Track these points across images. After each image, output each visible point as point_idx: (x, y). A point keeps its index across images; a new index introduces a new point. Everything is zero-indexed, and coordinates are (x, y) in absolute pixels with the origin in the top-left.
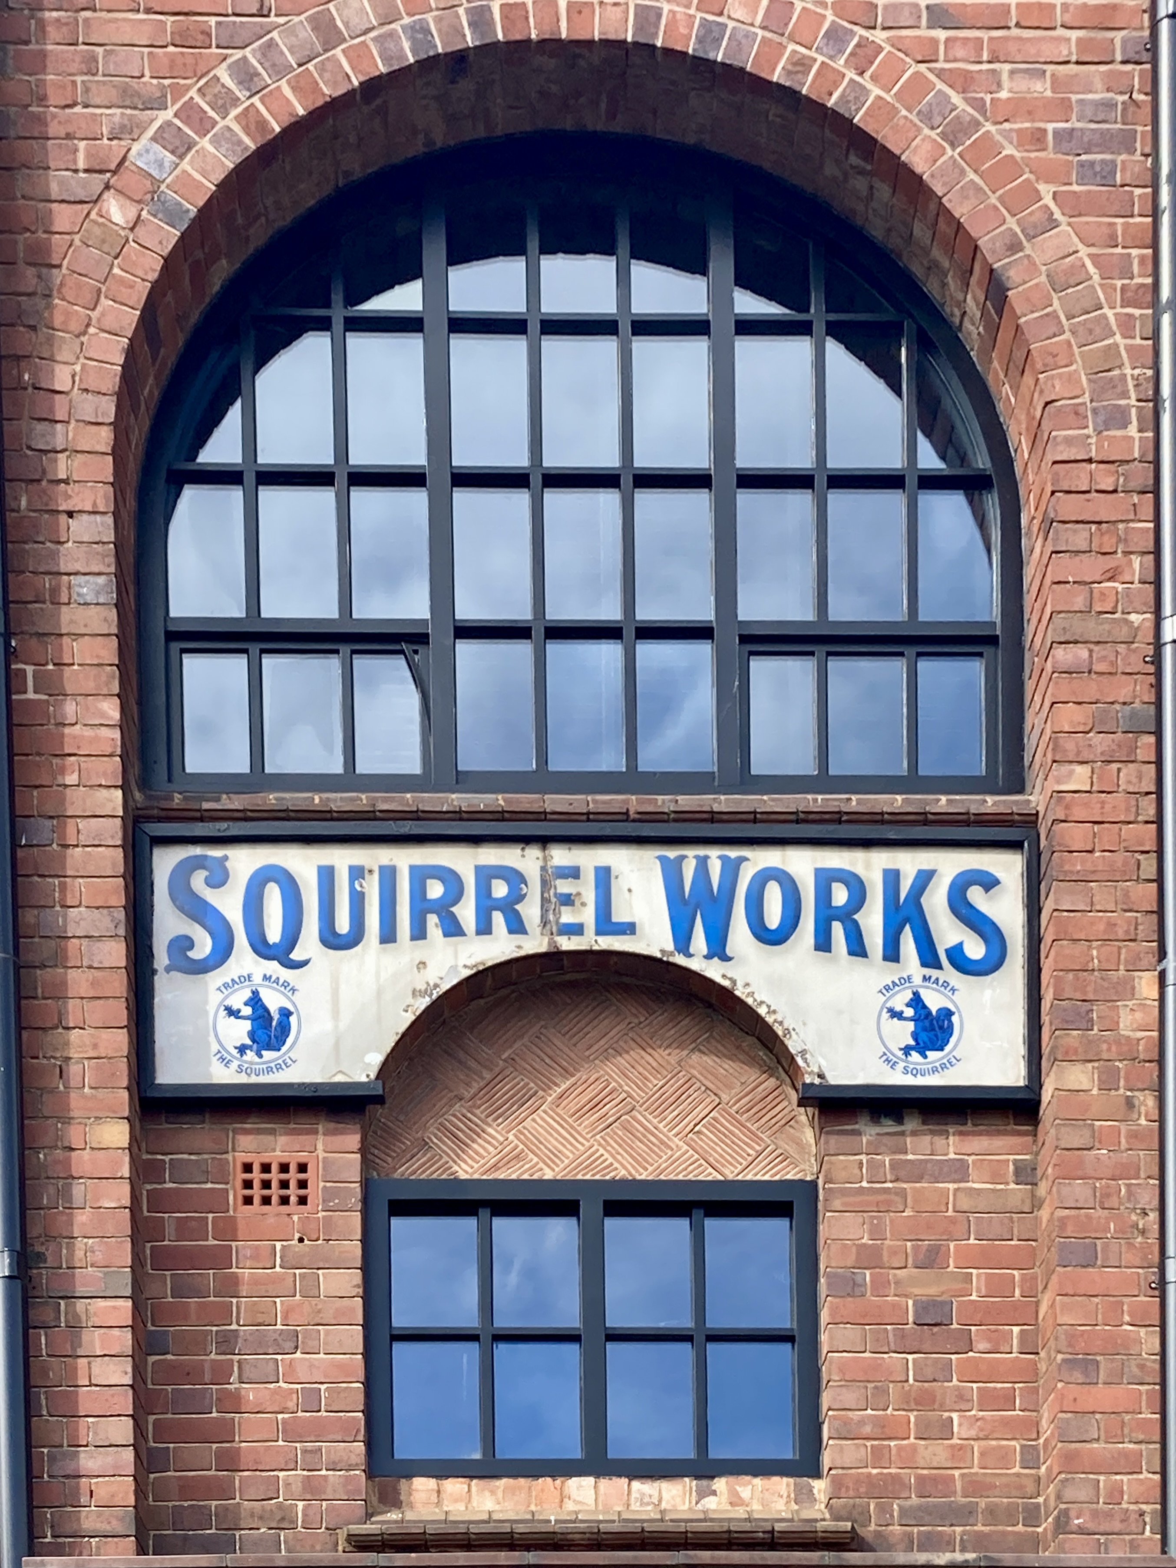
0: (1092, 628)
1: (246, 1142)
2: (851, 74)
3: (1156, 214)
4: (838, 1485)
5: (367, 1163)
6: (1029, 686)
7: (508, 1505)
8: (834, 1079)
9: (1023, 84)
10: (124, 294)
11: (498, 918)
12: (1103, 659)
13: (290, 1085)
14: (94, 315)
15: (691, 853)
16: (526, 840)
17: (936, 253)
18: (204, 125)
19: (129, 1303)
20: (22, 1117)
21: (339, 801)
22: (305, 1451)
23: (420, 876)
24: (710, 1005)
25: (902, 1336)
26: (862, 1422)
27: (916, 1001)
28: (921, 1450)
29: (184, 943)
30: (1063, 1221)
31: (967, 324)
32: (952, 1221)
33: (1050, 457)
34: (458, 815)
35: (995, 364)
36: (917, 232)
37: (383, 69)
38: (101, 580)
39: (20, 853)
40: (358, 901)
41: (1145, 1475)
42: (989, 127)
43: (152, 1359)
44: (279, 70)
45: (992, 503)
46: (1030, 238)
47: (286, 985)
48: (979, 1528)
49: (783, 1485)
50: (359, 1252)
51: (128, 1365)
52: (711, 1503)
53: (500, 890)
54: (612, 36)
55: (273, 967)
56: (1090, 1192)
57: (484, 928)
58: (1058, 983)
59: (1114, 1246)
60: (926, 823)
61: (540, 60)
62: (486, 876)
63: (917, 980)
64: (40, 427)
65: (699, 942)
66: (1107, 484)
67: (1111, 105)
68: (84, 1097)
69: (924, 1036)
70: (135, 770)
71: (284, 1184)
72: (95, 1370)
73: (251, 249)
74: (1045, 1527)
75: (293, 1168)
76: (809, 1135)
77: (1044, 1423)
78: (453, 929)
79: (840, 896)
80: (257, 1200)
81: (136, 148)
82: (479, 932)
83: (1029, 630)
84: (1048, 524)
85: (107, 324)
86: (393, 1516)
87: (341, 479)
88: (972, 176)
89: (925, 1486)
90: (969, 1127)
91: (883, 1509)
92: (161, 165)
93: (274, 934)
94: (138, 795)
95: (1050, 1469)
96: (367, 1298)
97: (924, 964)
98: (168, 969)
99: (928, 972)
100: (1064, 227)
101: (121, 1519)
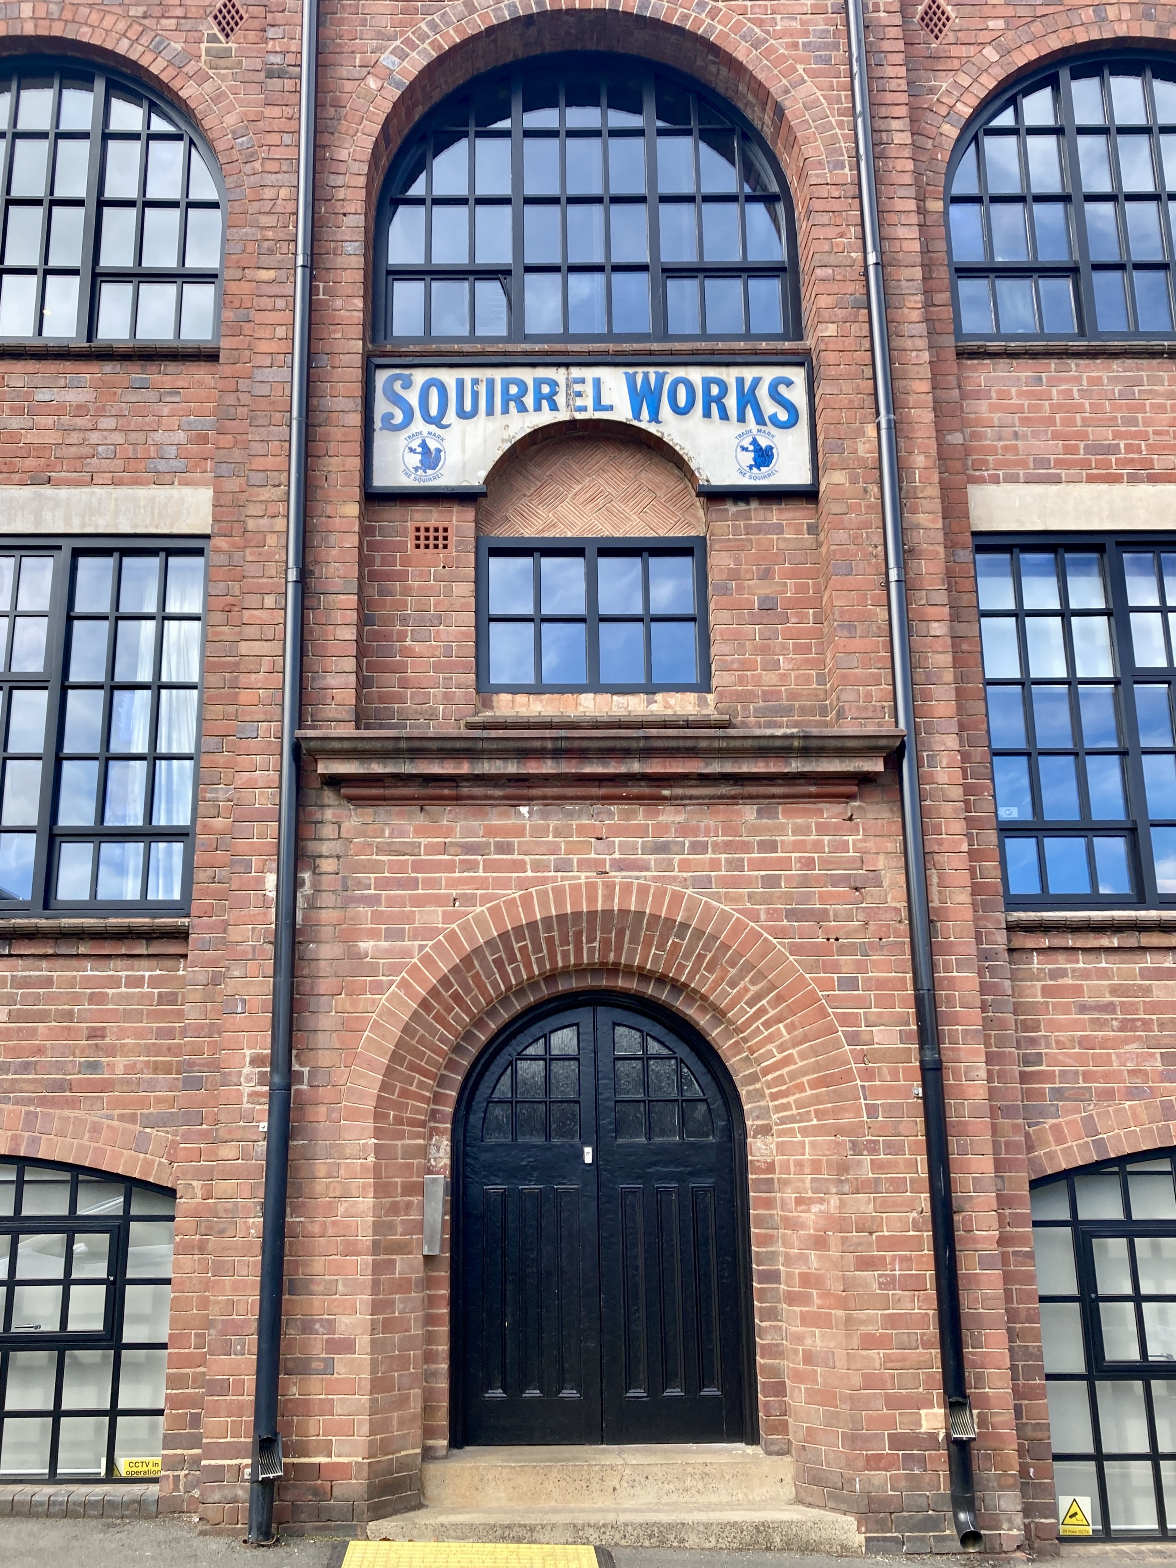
0: (833, 259)
1: (418, 516)
2: (708, 21)
3: (852, 77)
4: (721, 695)
5: (477, 528)
6: (803, 290)
7: (549, 708)
8: (714, 482)
9: (787, 23)
10: (375, 118)
11: (545, 403)
12: (839, 274)
13: (440, 487)
14: (360, 128)
15: (640, 370)
16: (558, 365)
17: (750, 97)
18: (414, 47)
19: (356, 597)
20: (306, 501)
21: (467, 347)
22: (444, 678)
23: (506, 383)
24: (650, 447)
25: (752, 615)
26: (732, 662)
27: (755, 442)
28: (764, 677)
29: (390, 416)
30: (835, 551)
31: (765, 128)
32: (776, 554)
33: (807, 184)
34: (525, 353)
35: (779, 145)
36: (740, 88)
37: (495, 22)
38: (357, 244)
39: (311, 371)
40: (475, 395)
41: (883, 686)
42: (772, 41)
43: (366, 628)
44: (448, 24)
45: (780, 208)
46: (794, 88)
47: (439, 436)
48: (796, 718)
49: (692, 697)
50: (473, 573)
51: (354, 630)
52: (654, 707)
53: (546, 389)
54: (599, 7)
55: (433, 428)
56: (847, 536)
57: (538, 408)
58: (826, 432)
59: (861, 565)
60: (756, 354)
61: (565, 18)
62: (538, 383)
63: (755, 431)
64: (332, 176)
65: (645, 414)
66: (836, 194)
67: (828, 31)
68: (338, 491)
69: (759, 460)
70: (369, 334)
71: (436, 538)
72: (338, 632)
73: (433, 101)
74: (831, 717)
75: (441, 530)
76: (701, 513)
77: (828, 661)
78: (522, 409)
79: (715, 390)
80: (422, 546)
81: (383, 57)
82: (535, 410)
83: (801, 264)
84: (809, 213)
85: (367, 130)
86: (489, 713)
87: (472, 202)
88: (765, 61)
89: (767, 696)
90: (783, 506)
91: (745, 709)
92: (394, 64)
93: (434, 411)
94: (369, 346)
95: (832, 685)
96: (477, 597)
97: (758, 423)
98: (381, 429)
99: (760, 427)
100: (809, 83)
101: (348, 712)
